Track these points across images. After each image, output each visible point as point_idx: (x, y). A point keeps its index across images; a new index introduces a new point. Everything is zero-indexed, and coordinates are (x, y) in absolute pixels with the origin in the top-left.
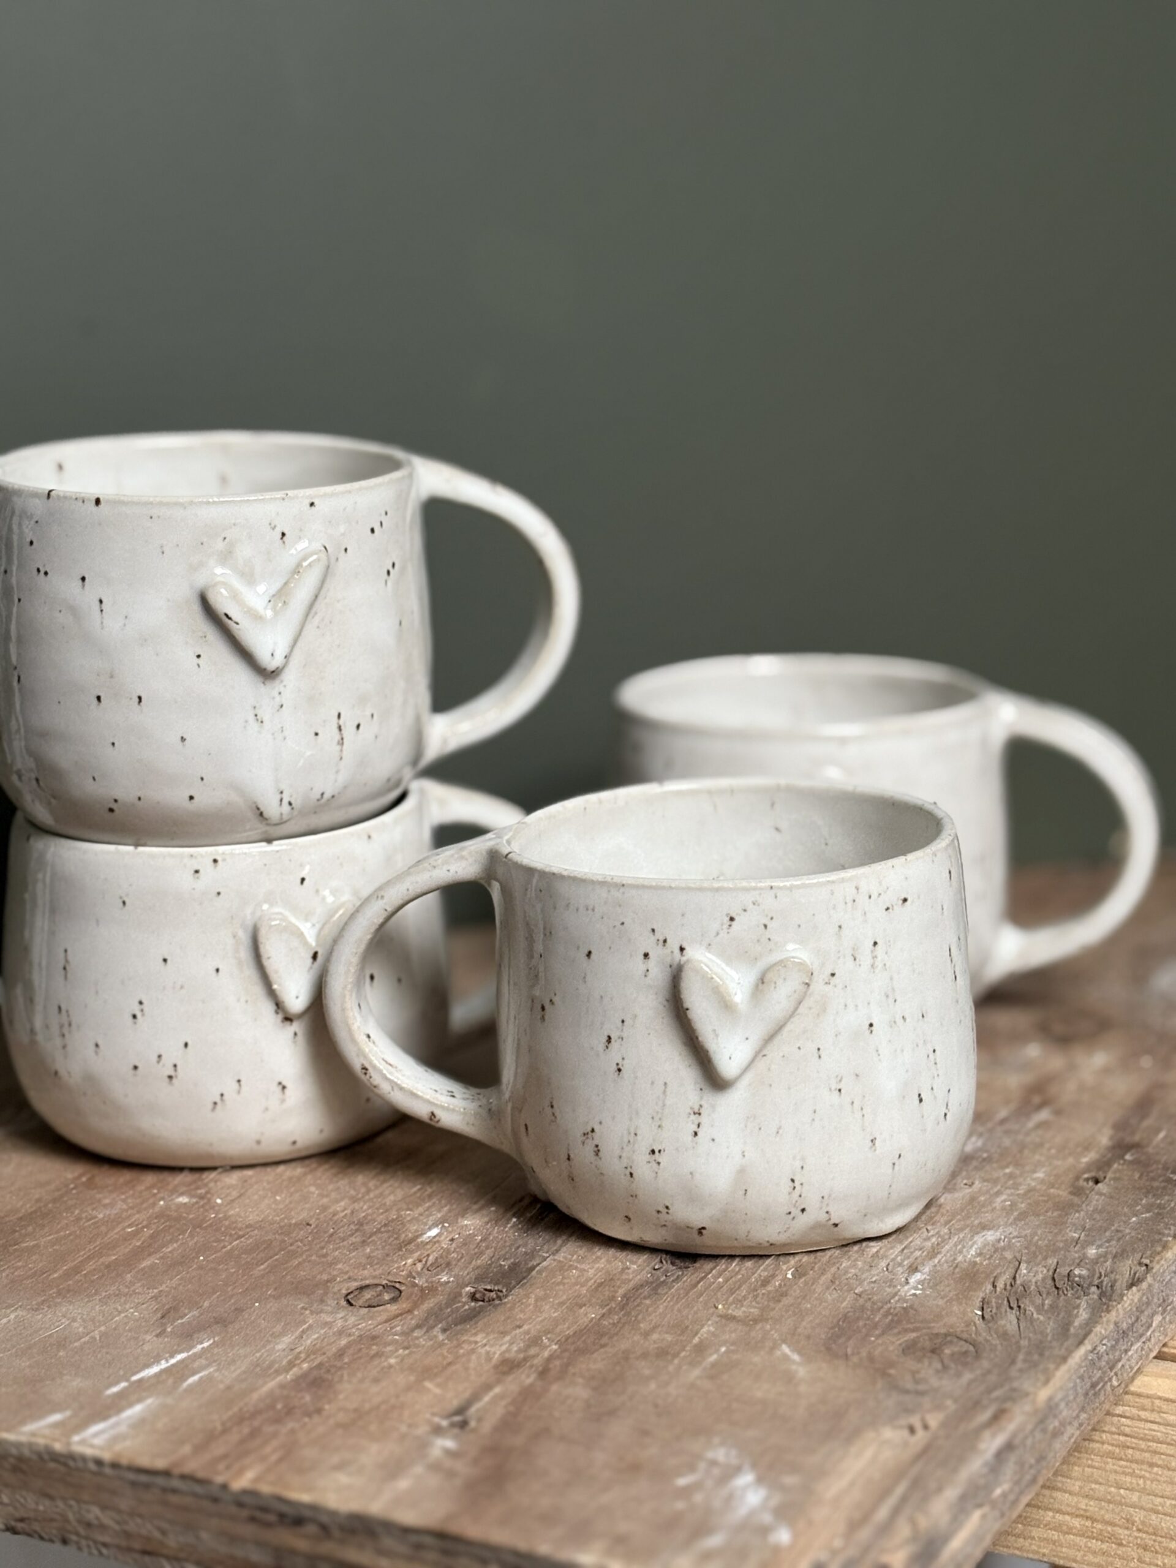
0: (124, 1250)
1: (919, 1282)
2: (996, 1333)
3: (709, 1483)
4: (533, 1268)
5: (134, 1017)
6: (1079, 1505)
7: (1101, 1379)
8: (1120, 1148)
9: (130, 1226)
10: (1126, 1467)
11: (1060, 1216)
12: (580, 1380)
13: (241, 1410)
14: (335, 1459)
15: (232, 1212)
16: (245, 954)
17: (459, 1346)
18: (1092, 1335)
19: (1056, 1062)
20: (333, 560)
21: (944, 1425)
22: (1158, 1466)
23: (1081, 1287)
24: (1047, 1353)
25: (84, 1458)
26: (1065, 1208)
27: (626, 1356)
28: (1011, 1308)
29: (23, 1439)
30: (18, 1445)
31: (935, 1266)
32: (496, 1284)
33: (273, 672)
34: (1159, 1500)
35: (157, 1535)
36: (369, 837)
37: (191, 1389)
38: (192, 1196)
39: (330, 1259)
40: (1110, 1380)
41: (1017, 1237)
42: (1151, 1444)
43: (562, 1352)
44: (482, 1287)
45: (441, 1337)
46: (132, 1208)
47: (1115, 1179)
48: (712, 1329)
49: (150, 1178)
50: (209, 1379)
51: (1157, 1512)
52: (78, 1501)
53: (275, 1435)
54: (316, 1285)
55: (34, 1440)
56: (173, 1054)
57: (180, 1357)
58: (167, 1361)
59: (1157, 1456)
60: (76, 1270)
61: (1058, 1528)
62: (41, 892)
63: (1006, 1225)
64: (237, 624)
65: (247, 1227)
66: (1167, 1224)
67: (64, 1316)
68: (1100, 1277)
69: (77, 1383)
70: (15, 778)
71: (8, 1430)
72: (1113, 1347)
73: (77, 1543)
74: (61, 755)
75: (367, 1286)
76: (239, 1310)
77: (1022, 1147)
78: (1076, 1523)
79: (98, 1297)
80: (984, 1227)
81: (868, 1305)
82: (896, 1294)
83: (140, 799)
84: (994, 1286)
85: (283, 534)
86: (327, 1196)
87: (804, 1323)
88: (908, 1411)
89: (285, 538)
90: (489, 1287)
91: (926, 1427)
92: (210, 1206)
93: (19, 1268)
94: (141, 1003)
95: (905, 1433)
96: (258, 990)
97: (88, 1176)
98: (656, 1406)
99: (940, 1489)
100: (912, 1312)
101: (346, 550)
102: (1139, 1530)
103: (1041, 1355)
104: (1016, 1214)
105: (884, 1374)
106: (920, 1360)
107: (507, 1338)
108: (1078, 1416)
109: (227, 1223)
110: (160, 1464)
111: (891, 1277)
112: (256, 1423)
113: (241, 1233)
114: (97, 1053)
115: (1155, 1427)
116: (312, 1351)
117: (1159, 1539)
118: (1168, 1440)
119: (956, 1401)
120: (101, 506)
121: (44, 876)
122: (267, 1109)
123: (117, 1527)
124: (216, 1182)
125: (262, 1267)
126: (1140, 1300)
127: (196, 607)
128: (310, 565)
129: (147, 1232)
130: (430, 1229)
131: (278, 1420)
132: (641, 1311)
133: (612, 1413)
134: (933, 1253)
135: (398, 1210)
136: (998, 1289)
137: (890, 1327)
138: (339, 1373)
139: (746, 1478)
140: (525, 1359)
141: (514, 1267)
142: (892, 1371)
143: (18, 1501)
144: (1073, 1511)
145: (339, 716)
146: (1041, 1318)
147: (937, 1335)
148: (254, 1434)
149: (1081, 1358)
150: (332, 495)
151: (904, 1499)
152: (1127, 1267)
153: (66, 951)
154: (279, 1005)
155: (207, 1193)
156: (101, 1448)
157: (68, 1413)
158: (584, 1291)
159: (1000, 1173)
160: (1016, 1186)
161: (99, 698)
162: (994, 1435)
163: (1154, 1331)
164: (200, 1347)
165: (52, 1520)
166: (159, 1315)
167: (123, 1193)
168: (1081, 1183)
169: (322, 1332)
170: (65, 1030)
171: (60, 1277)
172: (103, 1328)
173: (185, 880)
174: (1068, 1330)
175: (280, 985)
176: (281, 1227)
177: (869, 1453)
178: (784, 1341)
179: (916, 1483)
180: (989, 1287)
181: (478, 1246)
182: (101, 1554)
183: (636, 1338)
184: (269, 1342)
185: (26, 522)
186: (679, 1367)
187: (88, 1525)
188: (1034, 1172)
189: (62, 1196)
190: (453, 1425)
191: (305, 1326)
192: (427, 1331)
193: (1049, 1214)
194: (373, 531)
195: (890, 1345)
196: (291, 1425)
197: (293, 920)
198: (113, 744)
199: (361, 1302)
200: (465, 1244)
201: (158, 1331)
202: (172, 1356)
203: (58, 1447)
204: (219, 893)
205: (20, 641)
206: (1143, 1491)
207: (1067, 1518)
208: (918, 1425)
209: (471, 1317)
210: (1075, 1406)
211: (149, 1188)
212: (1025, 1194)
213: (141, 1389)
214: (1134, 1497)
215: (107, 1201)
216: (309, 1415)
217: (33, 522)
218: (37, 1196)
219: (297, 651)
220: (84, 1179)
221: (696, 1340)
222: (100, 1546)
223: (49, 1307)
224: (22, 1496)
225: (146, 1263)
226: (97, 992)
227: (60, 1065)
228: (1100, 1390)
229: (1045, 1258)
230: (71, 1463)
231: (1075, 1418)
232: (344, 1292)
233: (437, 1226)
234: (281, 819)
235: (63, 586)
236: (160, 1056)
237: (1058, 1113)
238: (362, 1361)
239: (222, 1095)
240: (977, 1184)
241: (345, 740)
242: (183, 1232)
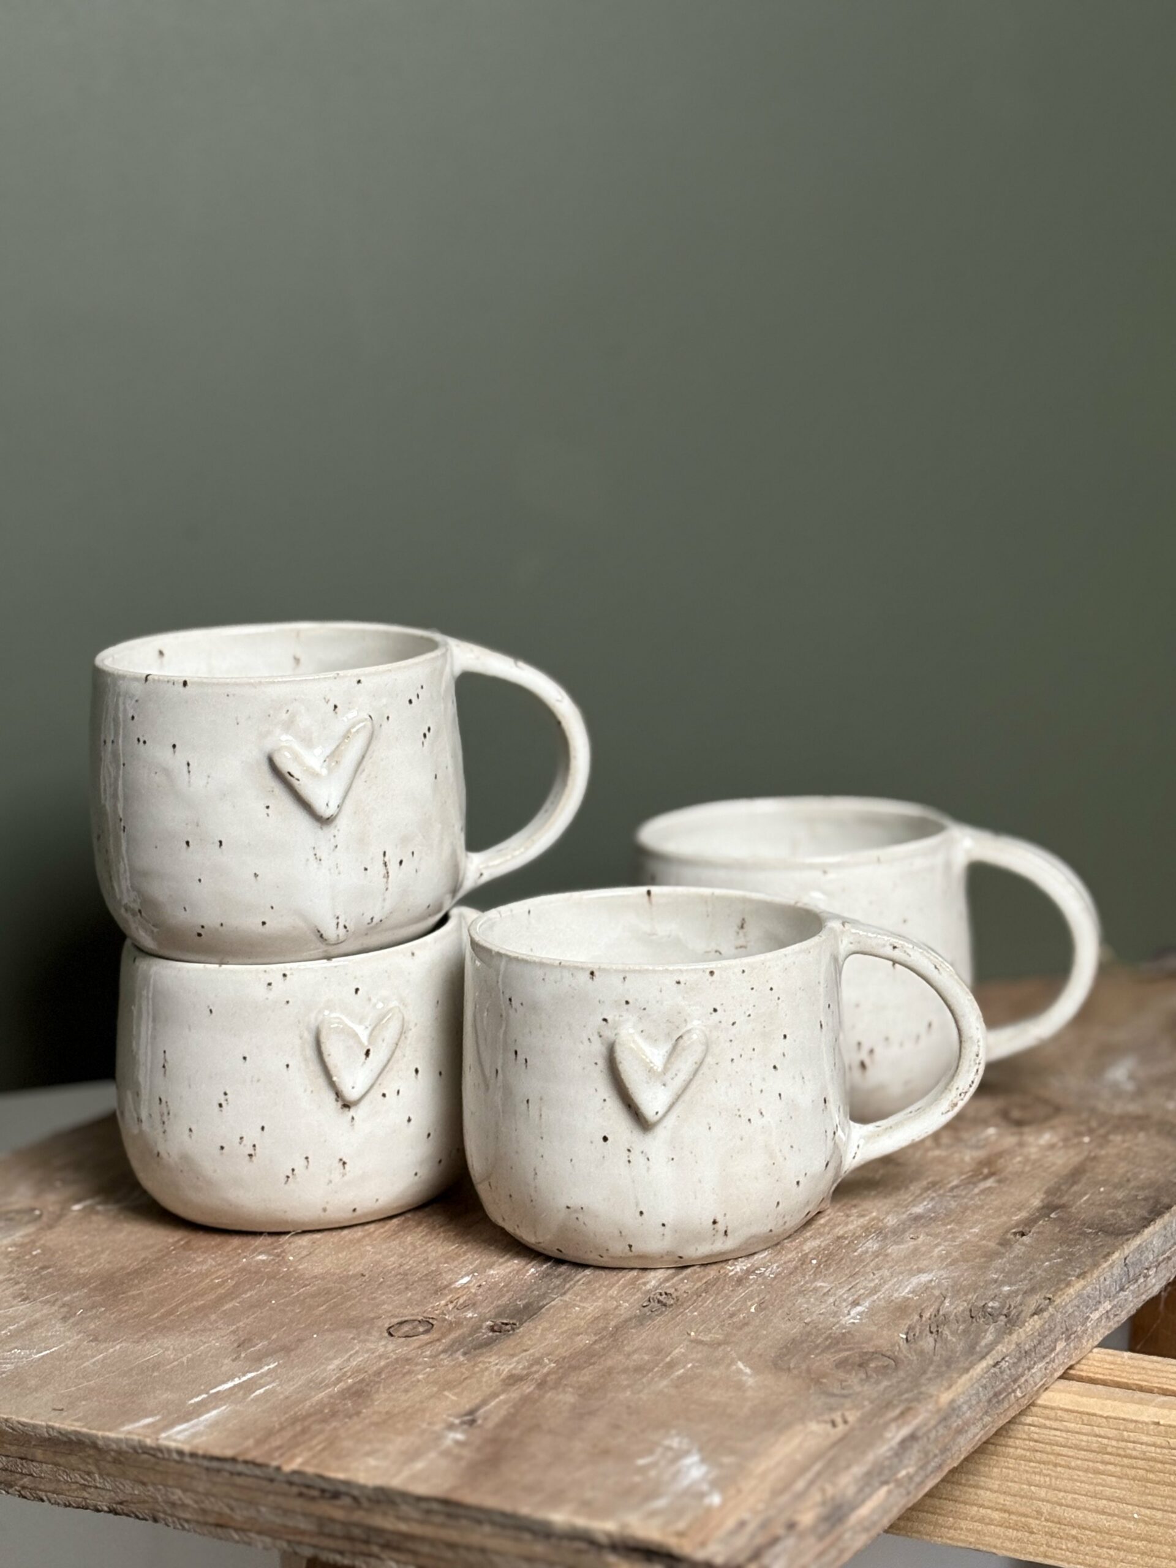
0: (212, 1296)
1: (859, 1314)
2: (915, 1351)
3: (663, 1463)
4: (544, 1306)
5: (221, 1105)
6: (998, 1501)
7: (1004, 1389)
8: (1047, 1209)
9: (217, 1278)
10: (1035, 1467)
11: (985, 1262)
12: (570, 1389)
13: (296, 1413)
14: (367, 1448)
15: (300, 1267)
16: (310, 1053)
17: (475, 1365)
18: (994, 1352)
19: (1010, 1141)
20: (377, 726)
21: (861, 1420)
22: (1061, 1466)
23: (992, 1316)
24: (953, 1366)
25: (169, 1450)
26: (991, 1256)
27: (610, 1371)
28: (931, 1332)
29: (121, 1436)
30: (118, 1441)
31: (874, 1301)
32: (512, 1318)
33: (328, 819)
34: (1062, 1494)
35: (227, 1511)
36: (413, 954)
37: (257, 1400)
38: (269, 1254)
39: (377, 1301)
40: (1014, 1391)
41: (946, 1278)
42: (1055, 1447)
43: (558, 1369)
44: (499, 1321)
45: (462, 1358)
46: (219, 1265)
47: (1038, 1233)
48: (683, 1350)
49: (236, 1241)
50: (272, 1392)
51: (1061, 1505)
52: (165, 1486)
53: (321, 1431)
54: (364, 1322)
55: (128, 1436)
56: (252, 1135)
57: (250, 1375)
58: (240, 1378)
59: (1060, 1457)
60: (171, 1312)
61: (981, 1520)
62: (146, 1007)
63: (939, 1269)
64: (298, 780)
65: (312, 1278)
66: (1073, 1267)
67: (159, 1347)
68: (1009, 1309)
69: (167, 1396)
70: (123, 911)
71: (110, 1430)
72: (1014, 1364)
73: (164, 1520)
74: (159, 891)
75: (406, 1321)
76: (300, 1341)
77: (966, 1208)
78: (996, 1515)
79: (187, 1332)
80: (920, 1271)
81: (814, 1331)
82: (838, 1322)
83: (222, 925)
84: (921, 1316)
85: (336, 707)
86: (380, 1253)
87: (759, 1346)
88: (831, 1409)
89: (337, 710)
90: (505, 1321)
91: (845, 1422)
92: (284, 1261)
93: (125, 1311)
94: (225, 1094)
95: (829, 1427)
96: (321, 1081)
97: (186, 1240)
98: (629, 1407)
99: (848, 1467)
100: (849, 1336)
101: (388, 718)
102: (1047, 1520)
103: (948, 1367)
104: (949, 1260)
105: (817, 1382)
106: (849, 1372)
107: (516, 1359)
108: (981, 1419)
109: (296, 1275)
110: (229, 1453)
111: (836, 1309)
112: (306, 1423)
113: (307, 1282)
114: (190, 1136)
115: (1058, 1433)
116: (358, 1370)
117: (1063, 1527)
118: (1069, 1444)
119: (872, 1402)
120: (188, 688)
121: (148, 993)
122: (330, 1182)
123: (195, 1506)
124: (290, 1243)
125: (322, 1308)
126: (1042, 1326)
127: (265, 768)
128: (357, 731)
129: (231, 1283)
130: (462, 1277)
131: (325, 1421)
132: (625, 1338)
133: (592, 1413)
134: (875, 1290)
135: (438, 1264)
136: (924, 1319)
137: (828, 1347)
138: (377, 1386)
139: (694, 1458)
140: (528, 1375)
141: (527, 1307)
142: (824, 1380)
143: (118, 1487)
144: (993, 1505)
145: (385, 854)
146: (954, 1340)
147: (866, 1353)
148: (304, 1431)
149: (982, 1370)
150: (375, 674)
151: (819, 1474)
152: (1033, 1302)
153: (165, 1052)
154: (338, 1095)
155: (282, 1252)
156: (183, 1442)
157: (158, 1418)
158: (582, 1323)
159: (942, 1230)
160: (954, 1239)
161: (188, 843)
162: (899, 1428)
163: (1057, 1354)
164: (266, 1368)
165: (144, 1502)
166: (236, 1345)
167: (213, 1253)
168: (1010, 1236)
169: (366, 1356)
170: (165, 1118)
171: (158, 1318)
172: (190, 1355)
173: (261, 991)
174: (974, 1348)
175: (338, 1078)
176: (340, 1278)
177: (796, 1441)
178: (740, 1359)
179: (831, 1462)
180: (917, 1317)
181: (501, 1290)
182: (183, 1528)
183: (620, 1358)
184: (323, 1364)
185: (128, 701)
186: (652, 1379)
187: (173, 1505)
188: (971, 1228)
189: (163, 1256)
190: (463, 1423)
191: (352, 1352)
192: (451, 1355)
193: (977, 1260)
194: (410, 702)
195: (828, 1360)
196: (334, 1424)
197: (350, 1024)
198: (200, 880)
199: (399, 1334)
200: (489, 1289)
201: (234, 1357)
202: (244, 1375)
203: (149, 1442)
204: (288, 1002)
205: (126, 798)
206: (1049, 1487)
207: (989, 1511)
208: (839, 1420)
209: (487, 1344)
210: (978, 1409)
211: (236, 1249)
212: (960, 1245)
213: (217, 1399)
214: (1042, 1493)
215: (199, 1260)
216: (350, 1417)
217: (134, 701)
218: (143, 1256)
219: (347, 801)
220: (182, 1243)
221: (668, 1359)
222: (182, 1522)
223: (148, 1340)
224: (121, 1483)
225: (227, 1307)
226: (190, 1086)
227: (161, 1148)
228: (1003, 1399)
229: (966, 1295)
230: (160, 1455)
231: (978, 1420)
232: (387, 1326)
233: (468, 1275)
234: (338, 939)
235: (158, 753)
236: (241, 1138)
237: (1000, 1181)
238: (397, 1377)
239: (293, 1170)
240: (922, 1237)
241: (390, 874)
242: (260, 1283)
